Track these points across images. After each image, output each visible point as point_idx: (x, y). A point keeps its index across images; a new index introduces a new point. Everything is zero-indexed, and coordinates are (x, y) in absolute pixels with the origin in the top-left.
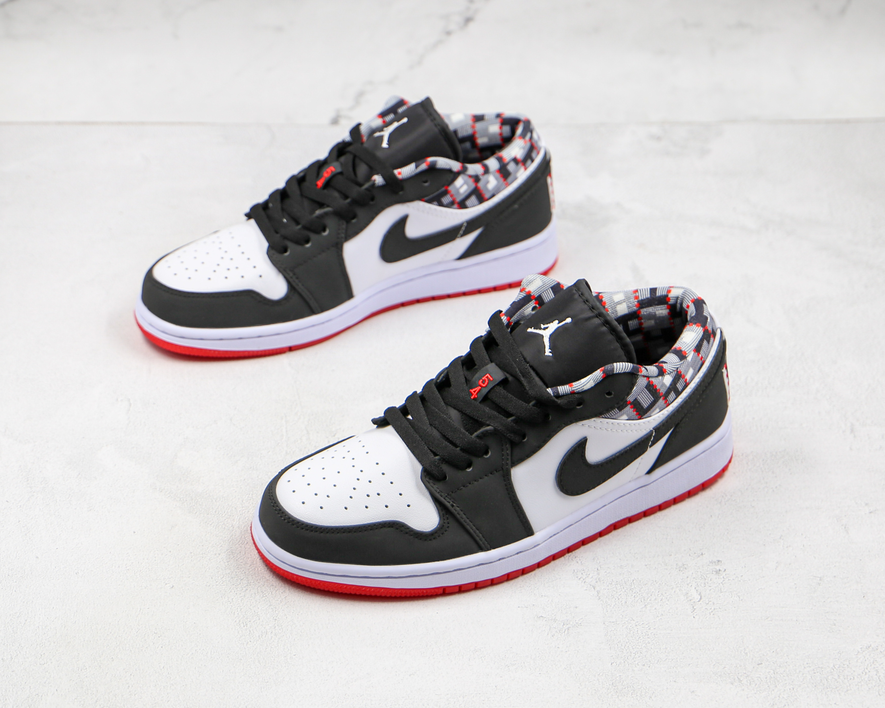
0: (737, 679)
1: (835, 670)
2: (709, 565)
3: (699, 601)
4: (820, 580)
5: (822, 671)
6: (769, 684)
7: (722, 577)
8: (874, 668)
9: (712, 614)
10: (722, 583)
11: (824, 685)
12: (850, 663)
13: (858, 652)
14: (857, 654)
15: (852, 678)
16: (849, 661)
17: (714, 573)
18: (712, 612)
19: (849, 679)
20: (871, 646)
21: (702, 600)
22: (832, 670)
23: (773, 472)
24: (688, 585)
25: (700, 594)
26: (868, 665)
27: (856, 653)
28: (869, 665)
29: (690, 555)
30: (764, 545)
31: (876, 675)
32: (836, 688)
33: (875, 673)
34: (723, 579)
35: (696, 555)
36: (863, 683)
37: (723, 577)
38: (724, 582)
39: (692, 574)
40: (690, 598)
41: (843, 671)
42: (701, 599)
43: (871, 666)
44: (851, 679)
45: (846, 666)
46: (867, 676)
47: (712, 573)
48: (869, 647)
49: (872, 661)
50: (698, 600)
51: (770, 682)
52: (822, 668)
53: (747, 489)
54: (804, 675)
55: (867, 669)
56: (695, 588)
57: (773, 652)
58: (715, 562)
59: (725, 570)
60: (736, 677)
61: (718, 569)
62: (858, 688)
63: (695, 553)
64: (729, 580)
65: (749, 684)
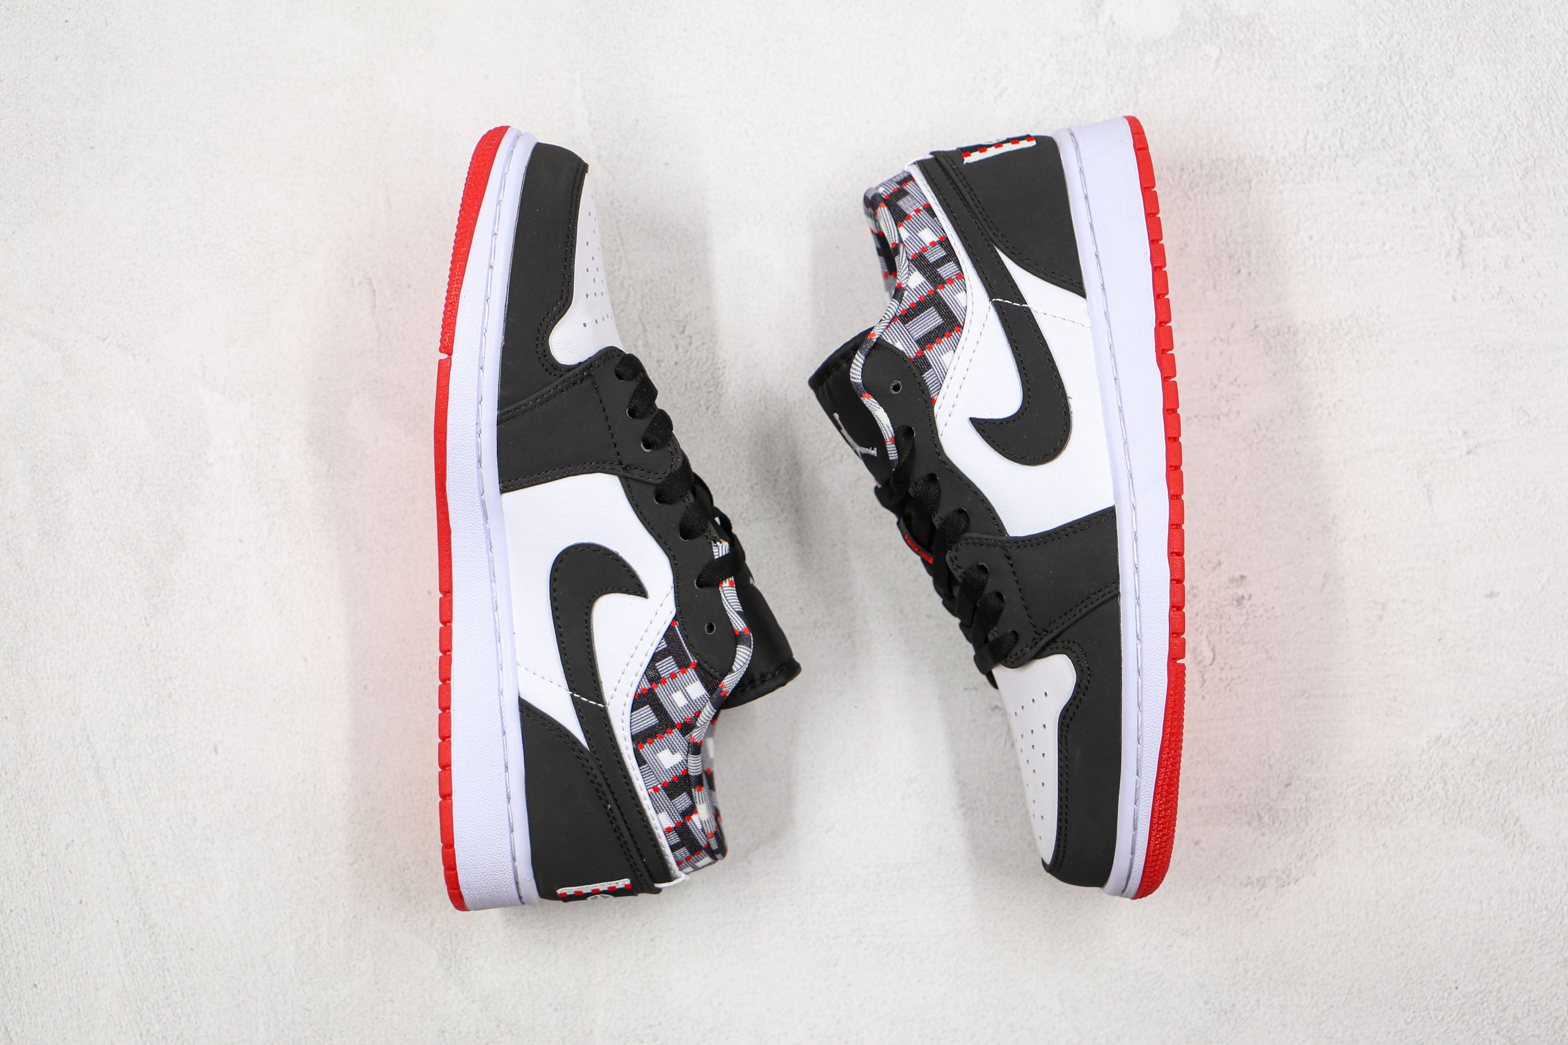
0: (1256, 815)
1: (1389, 786)
2: (1228, 587)
3: (1211, 664)
4: (1383, 609)
5: (1371, 789)
6: (1299, 819)
7: (1245, 611)
8: (1442, 777)
9: (1228, 689)
10: (1244, 624)
11: (1371, 814)
12: (1409, 772)
13: (1423, 751)
14: (1421, 755)
15: (1410, 797)
16: (1409, 768)
17: (1235, 603)
18: (1228, 685)
19: (1406, 799)
20: (1441, 736)
21: (1216, 662)
22: (1385, 788)
23: (1332, 371)
24: (1197, 630)
25: (1213, 650)
26: (1434, 773)
27: (1420, 753)
28: (1436, 773)
29: (1202, 567)
30: (1309, 538)
31: (1443, 789)
32: (1388, 817)
33: (1442, 785)
34: (1246, 617)
35: (1211, 565)
36: (1423, 805)
37: (1247, 612)
38: (1248, 622)
39: (1204, 606)
40: (1200, 658)
41: (1399, 787)
42: (1214, 659)
43: (1438, 773)
44: (1408, 800)
45: (1403, 777)
46: (1431, 792)
47: (1232, 604)
48: (1438, 739)
49: (1440, 765)
50: (1209, 662)
51: (1300, 816)
52: (1371, 784)
53: (1291, 411)
54: (1347, 799)
55: (1432, 779)
56: (1207, 637)
57: (1308, 760)
58: (1236, 580)
59: (1250, 596)
60: (1255, 812)
61: (1240, 595)
62: (1417, 815)
63: (1209, 562)
64: (1255, 617)
65: (1271, 823)
